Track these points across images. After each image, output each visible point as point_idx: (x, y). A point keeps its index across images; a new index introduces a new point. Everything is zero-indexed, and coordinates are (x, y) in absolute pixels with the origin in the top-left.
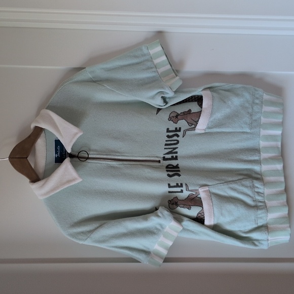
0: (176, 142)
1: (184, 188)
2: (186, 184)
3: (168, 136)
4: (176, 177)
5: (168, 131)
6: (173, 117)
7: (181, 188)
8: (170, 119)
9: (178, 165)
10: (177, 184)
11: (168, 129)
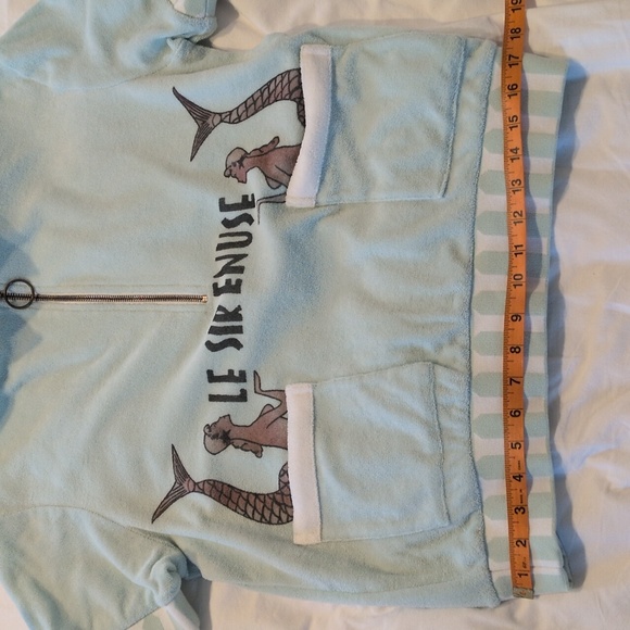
0: (245, 238)
1: (249, 386)
2: (255, 372)
3: (226, 223)
4: (230, 350)
5: (224, 207)
6: (234, 164)
7: (242, 385)
8: (228, 172)
9: (239, 308)
10: (231, 372)
11: (222, 201)
